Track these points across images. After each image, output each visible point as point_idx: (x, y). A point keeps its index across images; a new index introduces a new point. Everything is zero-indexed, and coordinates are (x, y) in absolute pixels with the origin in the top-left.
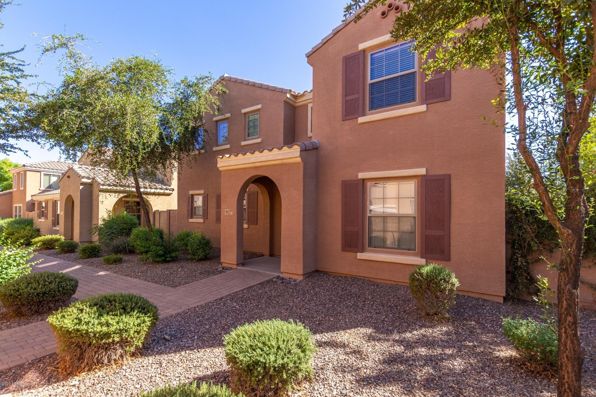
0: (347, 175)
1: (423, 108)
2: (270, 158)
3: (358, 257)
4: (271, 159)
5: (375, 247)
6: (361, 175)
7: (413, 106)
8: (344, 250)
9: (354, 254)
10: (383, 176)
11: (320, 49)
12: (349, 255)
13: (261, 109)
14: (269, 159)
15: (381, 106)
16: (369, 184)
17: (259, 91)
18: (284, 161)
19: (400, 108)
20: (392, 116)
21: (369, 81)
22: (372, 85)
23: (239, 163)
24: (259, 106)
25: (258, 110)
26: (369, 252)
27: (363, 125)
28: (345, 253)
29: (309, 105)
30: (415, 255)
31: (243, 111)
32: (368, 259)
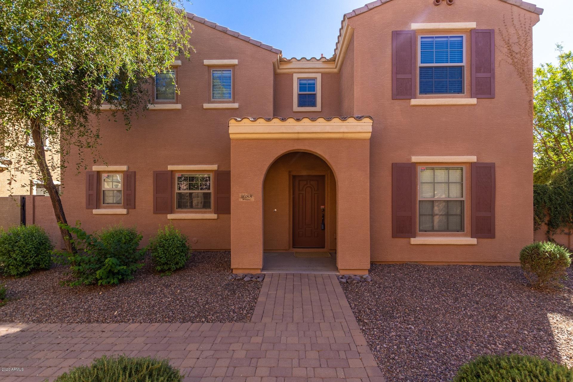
0: (399, 157)
1: (474, 101)
2: (328, 129)
3: (412, 243)
4: (330, 131)
5: (426, 231)
6: (415, 159)
7: (462, 97)
8: (394, 236)
9: (407, 239)
10: (437, 161)
11: (364, 14)
12: (401, 242)
13: (236, 65)
14: (326, 131)
15: (431, 92)
16: (419, 168)
17: (233, 42)
18: (346, 136)
19: (449, 97)
20: (446, 103)
21: (419, 64)
22: (421, 68)
23: (274, 132)
24: (235, 62)
25: (234, 66)
26: (420, 236)
27: (415, 107)
28: (397, 239)
29: (294, 74)
30: (466, 235)
31: (206, 62)
32: (424, 244)
